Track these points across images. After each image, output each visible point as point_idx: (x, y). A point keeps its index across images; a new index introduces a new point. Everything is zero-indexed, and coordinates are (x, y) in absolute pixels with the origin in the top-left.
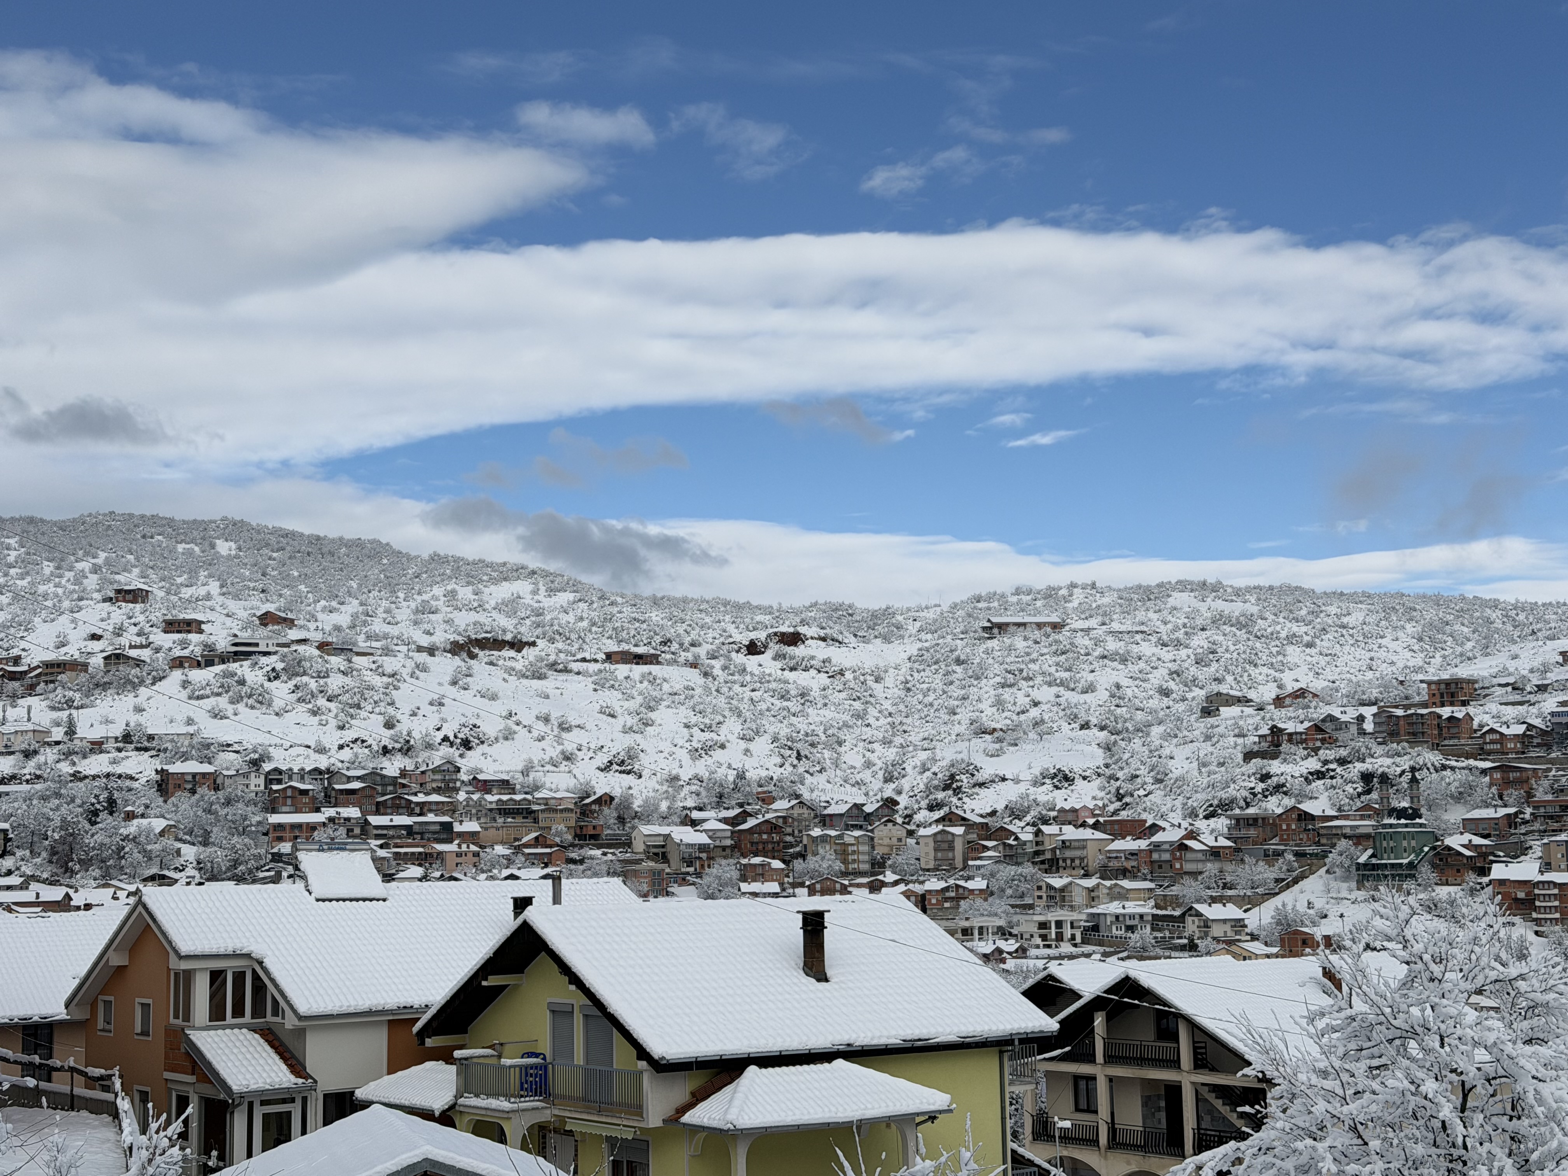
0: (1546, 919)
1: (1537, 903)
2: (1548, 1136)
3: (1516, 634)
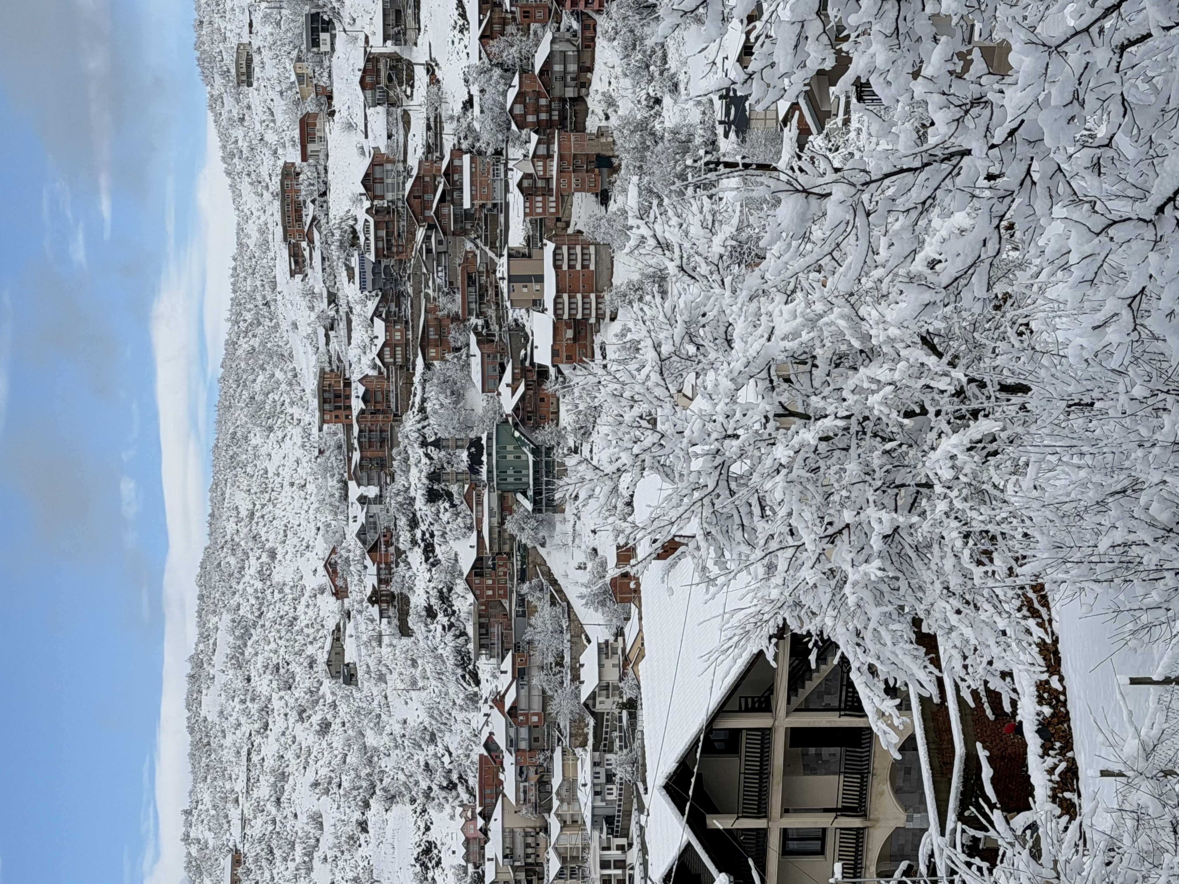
0: (597, 309)
1: (579, 316)
2: (833, 328)
3: (267, 322)
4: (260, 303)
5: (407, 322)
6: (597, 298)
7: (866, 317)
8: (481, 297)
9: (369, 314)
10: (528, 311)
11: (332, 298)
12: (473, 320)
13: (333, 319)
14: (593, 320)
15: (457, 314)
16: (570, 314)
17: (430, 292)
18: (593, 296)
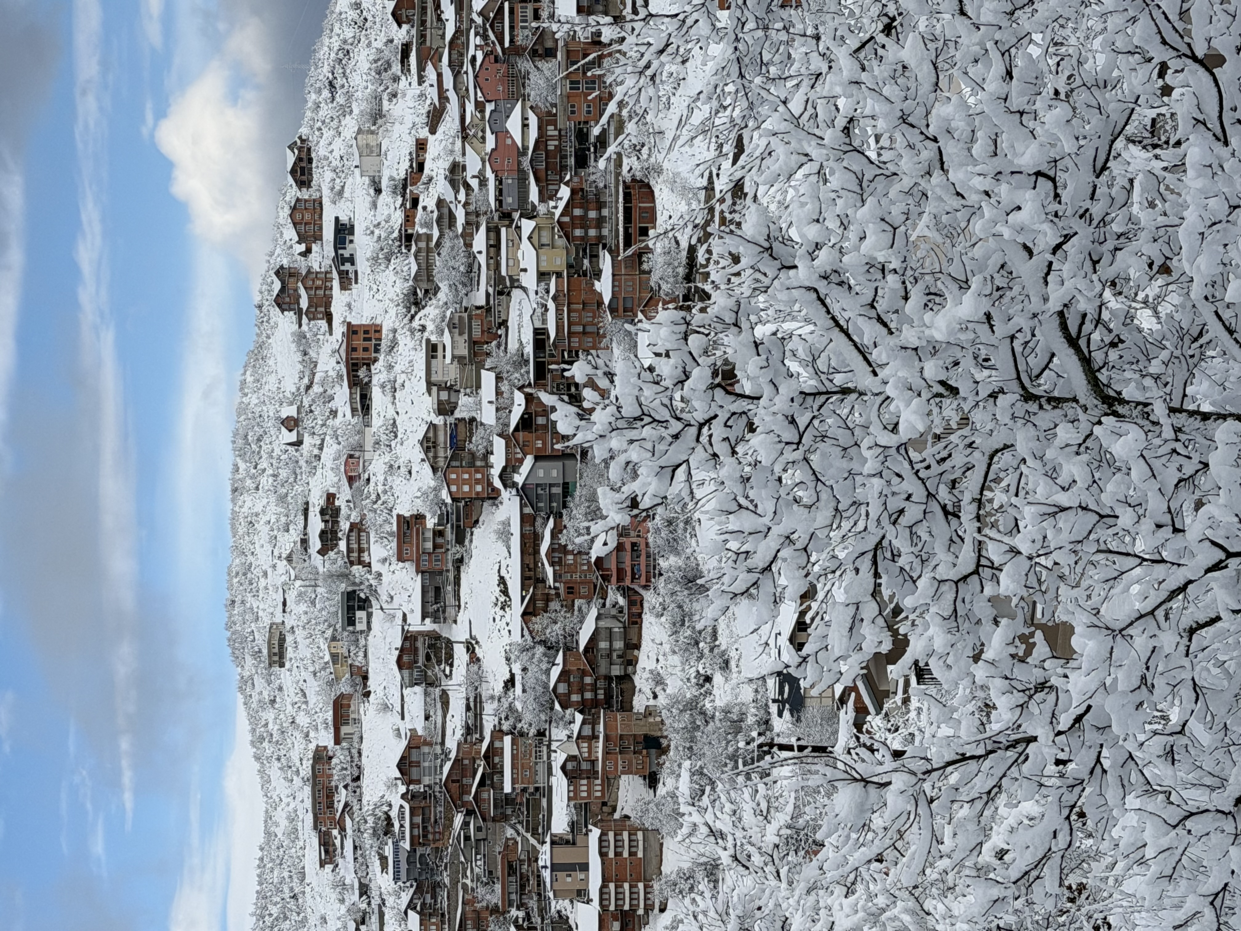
0: (646, 899)
4: (287, 894)
5: (443, 915)
6: (646, 887)
7: (932, 911)
8: (523, 887)
9: (403, 907)
10: (572, 902)
11: (364, 890)
12: (514, 912)
13: (365, 913)
14: (641, 912)
15: (496, 905)
16: (616, 906)
17: (468, 882)
18: (641, 885)
